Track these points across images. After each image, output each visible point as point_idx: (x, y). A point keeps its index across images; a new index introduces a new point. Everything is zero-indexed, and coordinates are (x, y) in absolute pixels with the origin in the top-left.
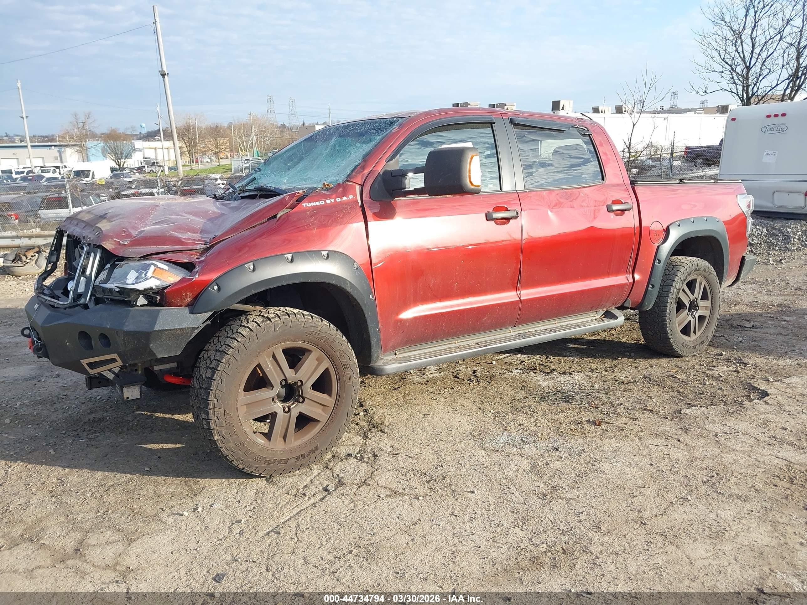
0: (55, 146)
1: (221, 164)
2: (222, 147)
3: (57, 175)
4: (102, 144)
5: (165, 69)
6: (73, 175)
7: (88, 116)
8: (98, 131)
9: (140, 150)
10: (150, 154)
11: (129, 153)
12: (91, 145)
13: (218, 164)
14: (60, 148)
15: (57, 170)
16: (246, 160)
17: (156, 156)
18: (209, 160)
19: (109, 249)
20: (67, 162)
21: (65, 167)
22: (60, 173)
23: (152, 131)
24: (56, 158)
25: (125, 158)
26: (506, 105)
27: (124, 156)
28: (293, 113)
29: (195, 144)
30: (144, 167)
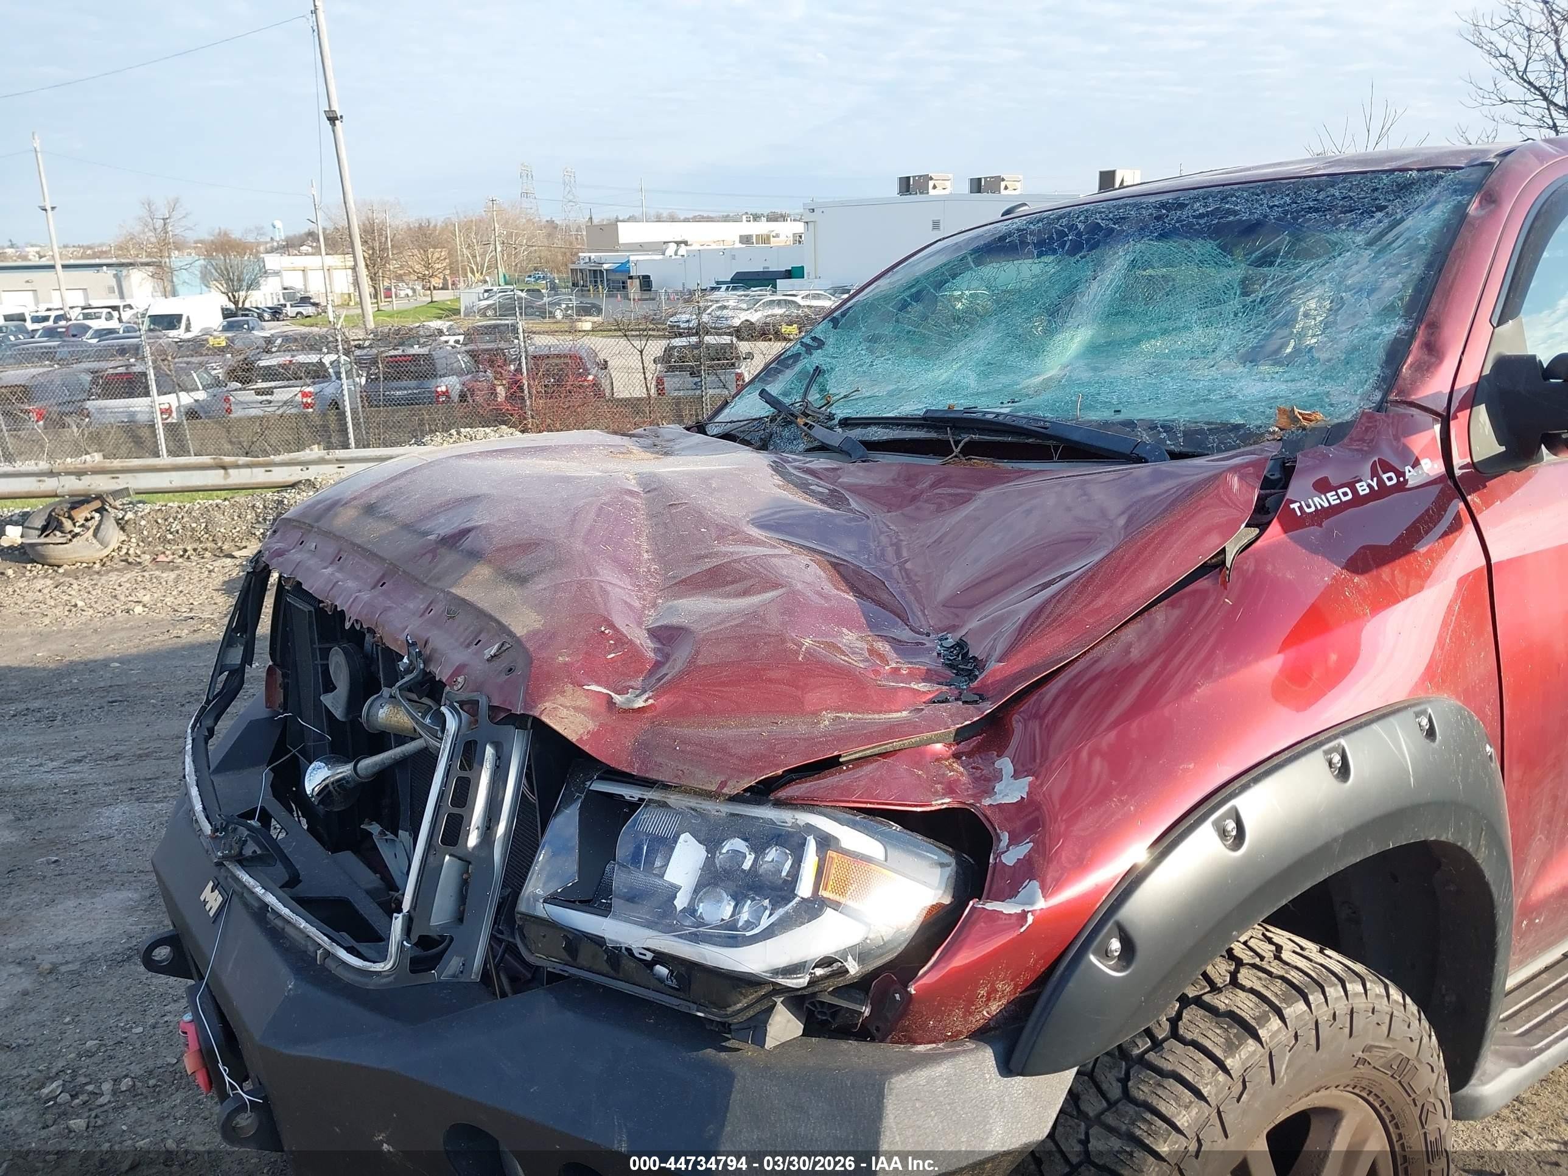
0: (108, 265)
1: (434, 300)
2: (437, 266)
3: (114, 324)
4: (202, 262)
5: (335, 107)
6: (148, 324)
7: (174, 206)
8: (191, 236)
9: (277, 273)
10: (295, 281)
11: (254, 279)
12: (180, 264)
13: (430, 300)
14: (119, 269)
15: (115, 314)
16: (486, 291)
17: (305, 285)
18: (410, 293)
19: (573, 737)
20: (132, 297)
21: (130, 307)
22: (120, 320)
23: (295, 236)
24: (111, 290)
25: (248, 289)
26: (1003, 180)
27: (245, 284)
28: (571, 198)
29: (385, 260)
30: (285, 306)
